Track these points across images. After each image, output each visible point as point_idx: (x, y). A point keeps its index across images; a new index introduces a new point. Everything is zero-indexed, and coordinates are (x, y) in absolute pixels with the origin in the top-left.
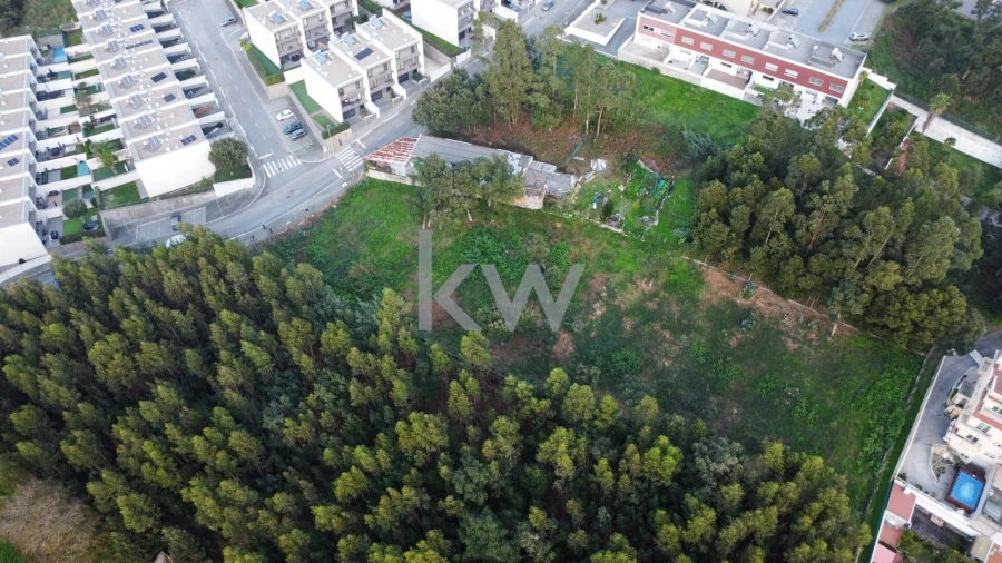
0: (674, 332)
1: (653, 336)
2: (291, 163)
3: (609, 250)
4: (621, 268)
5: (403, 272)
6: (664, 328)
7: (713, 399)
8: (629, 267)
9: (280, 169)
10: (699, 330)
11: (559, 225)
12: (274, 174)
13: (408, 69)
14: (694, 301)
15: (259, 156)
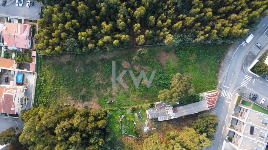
0: (99, 84)
1: (104, 80)
2: (244, 84)
3: (128, 100)
4: (122, 95)
5: (181, 64)
6: (103, 84)
7: (83, 71)
8: (120, 97)
9: (245, 79)
10: (94, 88)
11: (146, 101)
12: (245, 77)
13: (235, 139)
14: (98, 96)
15: (256, 80)
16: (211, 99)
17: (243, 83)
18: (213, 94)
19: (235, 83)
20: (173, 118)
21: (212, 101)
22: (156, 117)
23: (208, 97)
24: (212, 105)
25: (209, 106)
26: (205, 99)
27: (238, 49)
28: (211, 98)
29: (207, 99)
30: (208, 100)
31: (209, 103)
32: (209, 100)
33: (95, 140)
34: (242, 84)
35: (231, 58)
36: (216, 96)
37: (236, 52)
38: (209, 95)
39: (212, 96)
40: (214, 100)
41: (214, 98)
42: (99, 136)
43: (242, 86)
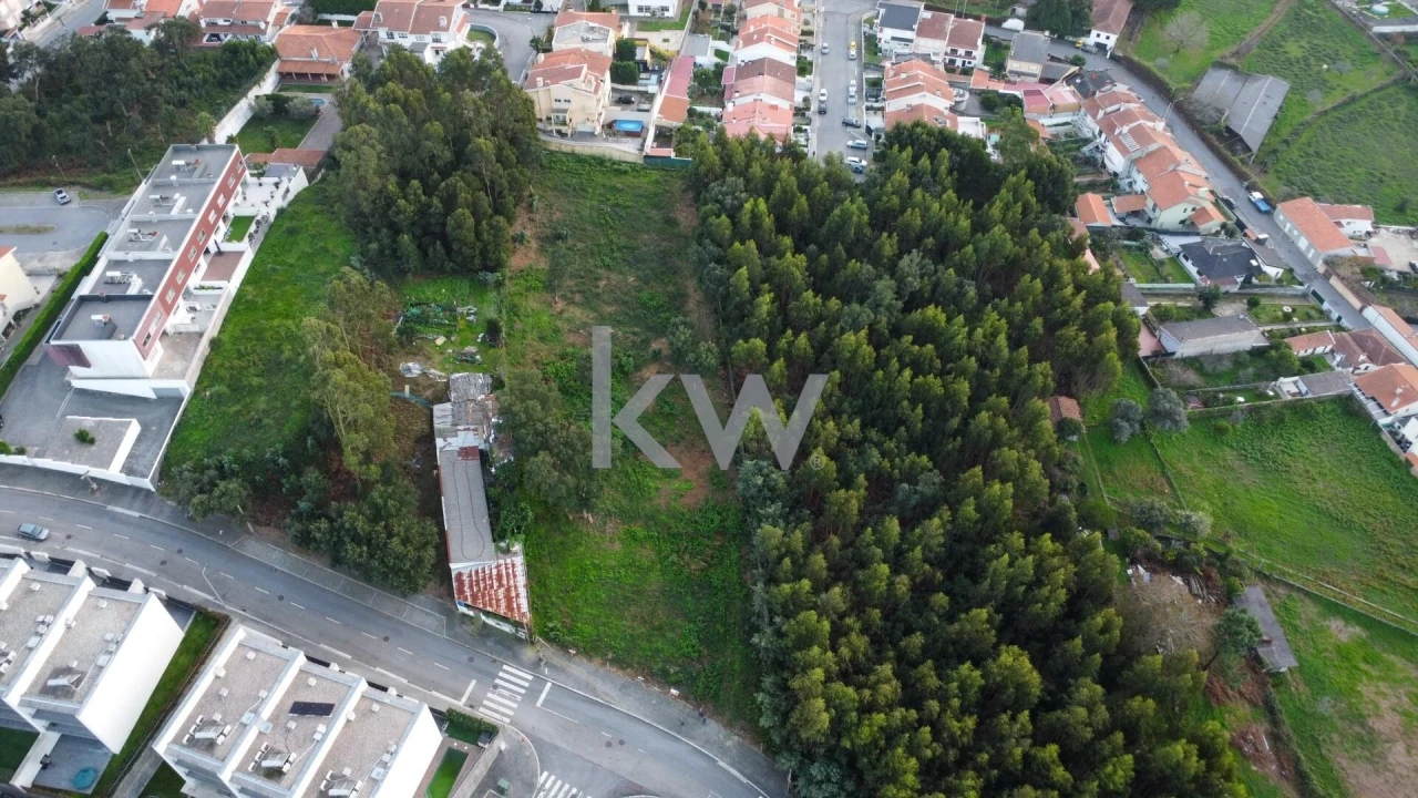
5: (664, 517)
16: (496, 584)
17: (554, 783)
18: (518, 596)
19: (559, 743)
20: (439, 442)
21: (485, 588)
22: (453, 396)
23: (508, 574)
24: (466, 589)
25: (465, 578)
26: (501, 562)
27: (737, 779)
28: (500, 585)
29: (498, 566)
30: (494, 572)
31: (478, 578)
32: (491, 578)
33: (415, 194)
34: (553, 778)
35: (692, 738)
36: (509, 607)
37: (721, 763)
38: (515, 576)
39: (508, 590)
40: (491, 600)
41: (498, 600)
42: (423, 210)
43: (541, 779)
